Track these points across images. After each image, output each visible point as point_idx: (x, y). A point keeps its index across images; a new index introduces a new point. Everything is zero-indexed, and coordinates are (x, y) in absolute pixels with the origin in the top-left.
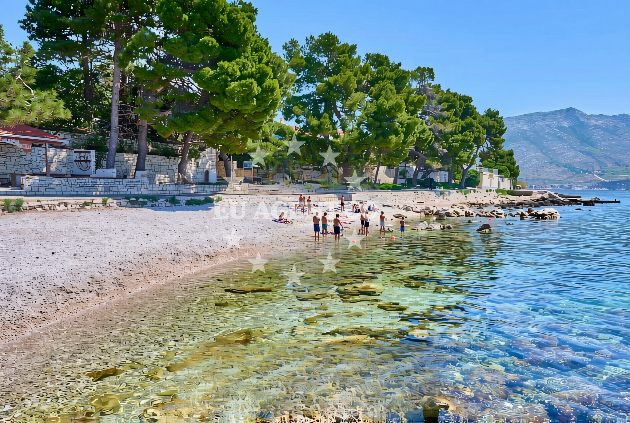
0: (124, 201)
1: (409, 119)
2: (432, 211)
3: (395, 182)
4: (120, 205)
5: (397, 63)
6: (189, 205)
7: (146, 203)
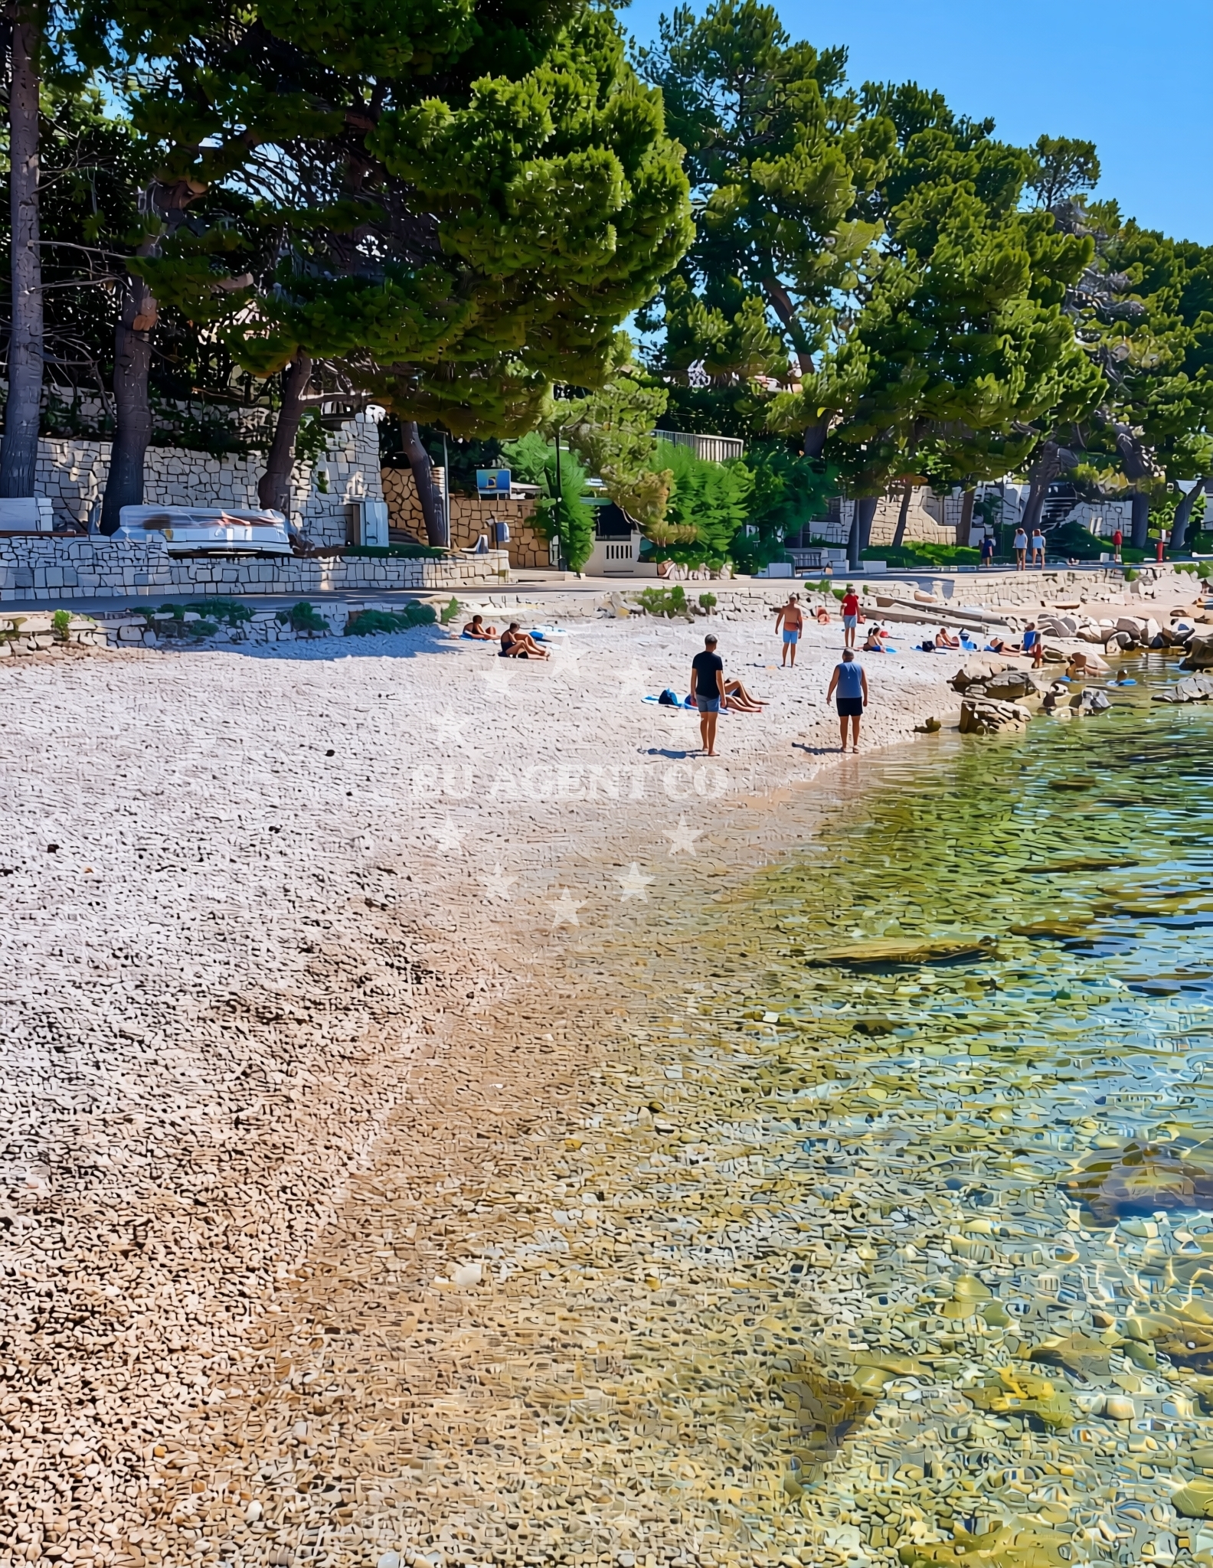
0: (129, 626)
1: (1039, 319)
2: (1145, 633)
3: (963, 538)
4: (119, 640)
5: (977, 120)
6: (362, 633)
7: (211, 630)
